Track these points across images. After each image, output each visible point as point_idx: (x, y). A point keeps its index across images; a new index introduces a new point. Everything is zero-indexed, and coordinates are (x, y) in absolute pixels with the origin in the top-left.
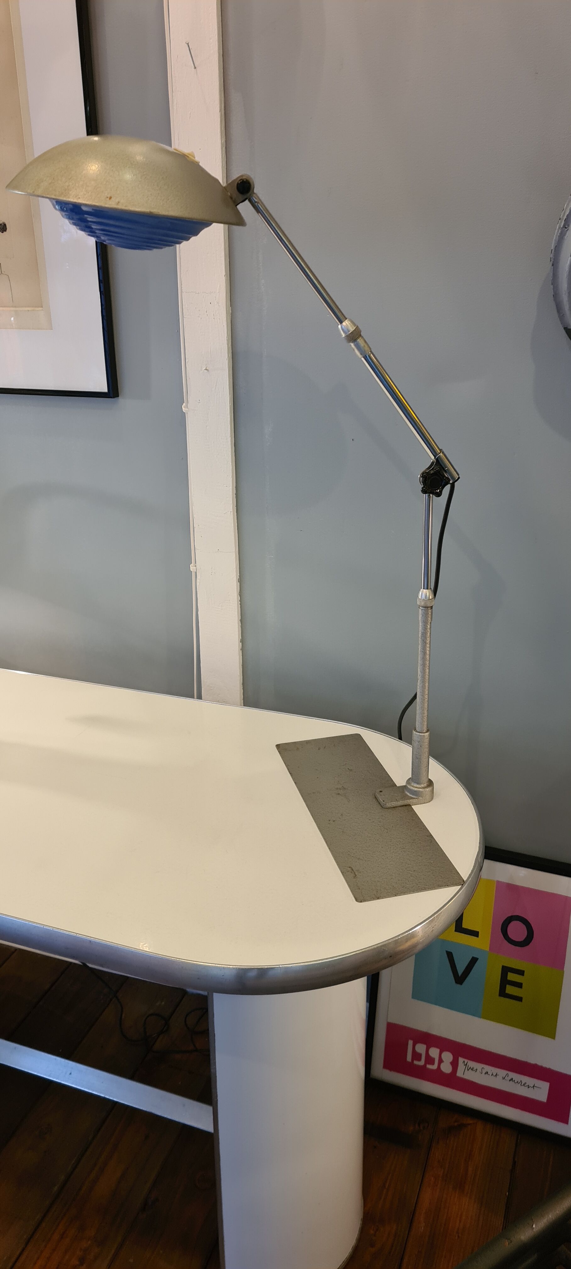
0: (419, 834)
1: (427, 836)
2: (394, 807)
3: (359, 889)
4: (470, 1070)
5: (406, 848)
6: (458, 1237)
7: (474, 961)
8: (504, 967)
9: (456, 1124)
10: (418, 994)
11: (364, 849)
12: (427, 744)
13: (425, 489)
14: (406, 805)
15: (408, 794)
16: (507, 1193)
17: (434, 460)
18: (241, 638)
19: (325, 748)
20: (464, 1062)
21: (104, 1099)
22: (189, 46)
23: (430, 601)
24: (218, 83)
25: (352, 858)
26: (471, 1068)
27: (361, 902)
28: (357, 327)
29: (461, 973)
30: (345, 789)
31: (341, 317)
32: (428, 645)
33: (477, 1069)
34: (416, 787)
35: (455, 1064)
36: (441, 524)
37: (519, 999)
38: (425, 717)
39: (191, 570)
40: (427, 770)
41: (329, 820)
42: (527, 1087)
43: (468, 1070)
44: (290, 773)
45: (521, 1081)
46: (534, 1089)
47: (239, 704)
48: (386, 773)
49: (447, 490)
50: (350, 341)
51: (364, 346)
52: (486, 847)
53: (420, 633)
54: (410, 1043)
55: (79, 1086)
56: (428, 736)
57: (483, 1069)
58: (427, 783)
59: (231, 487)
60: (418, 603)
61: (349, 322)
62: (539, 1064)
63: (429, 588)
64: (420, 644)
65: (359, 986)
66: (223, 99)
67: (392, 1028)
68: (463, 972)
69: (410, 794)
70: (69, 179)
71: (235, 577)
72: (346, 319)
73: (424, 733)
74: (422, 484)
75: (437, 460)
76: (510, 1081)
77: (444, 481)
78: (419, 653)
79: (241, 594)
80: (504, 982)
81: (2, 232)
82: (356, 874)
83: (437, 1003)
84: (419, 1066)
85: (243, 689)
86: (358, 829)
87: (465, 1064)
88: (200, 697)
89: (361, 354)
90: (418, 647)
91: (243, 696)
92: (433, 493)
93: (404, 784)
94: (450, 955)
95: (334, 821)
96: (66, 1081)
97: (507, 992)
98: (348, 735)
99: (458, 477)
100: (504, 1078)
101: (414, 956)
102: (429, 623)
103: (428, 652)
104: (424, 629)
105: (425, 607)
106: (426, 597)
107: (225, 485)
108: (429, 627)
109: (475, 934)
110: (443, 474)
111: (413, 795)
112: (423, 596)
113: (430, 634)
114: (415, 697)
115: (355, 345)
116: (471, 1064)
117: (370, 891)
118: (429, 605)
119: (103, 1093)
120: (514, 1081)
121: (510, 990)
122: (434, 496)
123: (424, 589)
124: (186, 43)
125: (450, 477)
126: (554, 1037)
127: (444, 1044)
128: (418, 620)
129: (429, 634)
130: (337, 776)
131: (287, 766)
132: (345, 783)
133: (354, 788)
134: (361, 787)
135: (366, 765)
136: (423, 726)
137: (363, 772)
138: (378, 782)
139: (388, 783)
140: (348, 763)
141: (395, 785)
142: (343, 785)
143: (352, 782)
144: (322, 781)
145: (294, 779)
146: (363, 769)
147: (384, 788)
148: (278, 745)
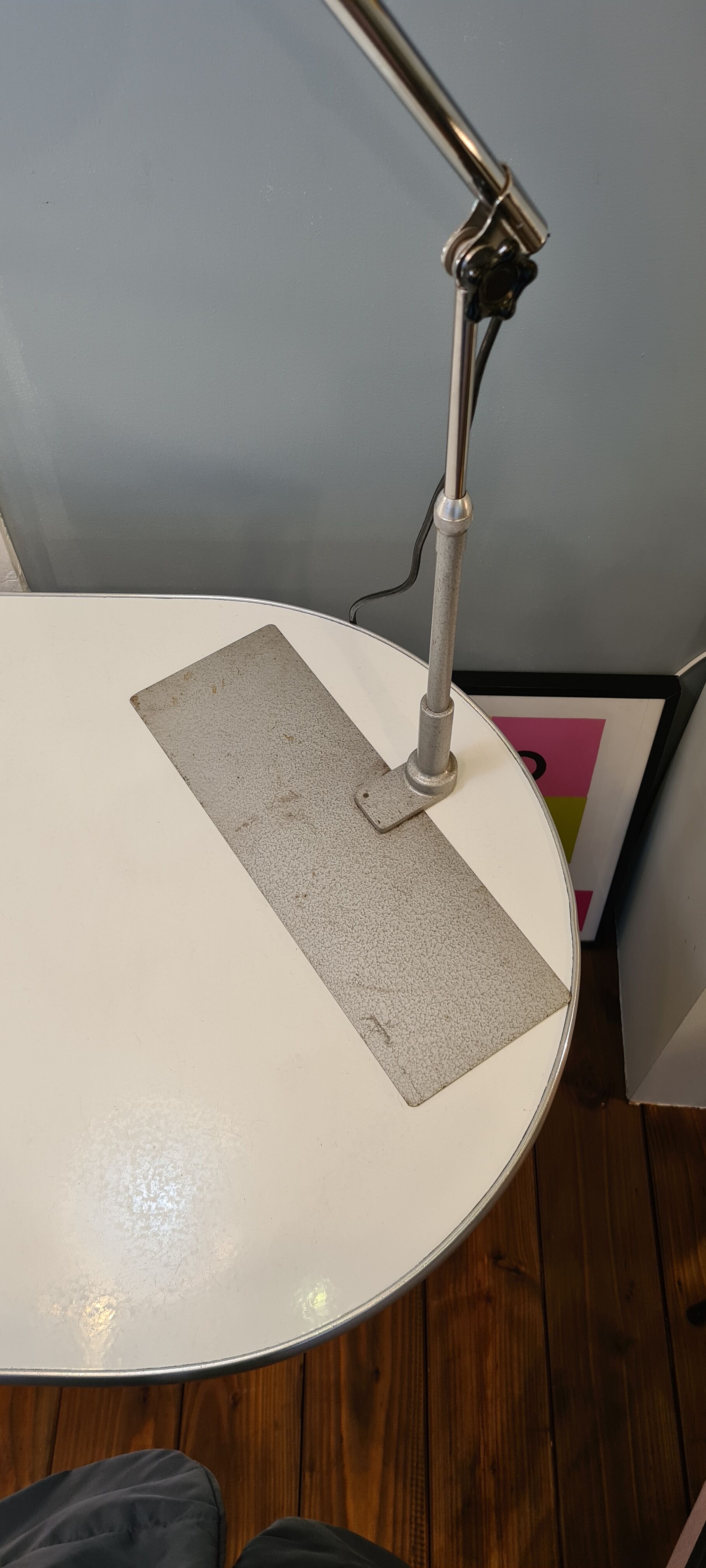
1: (478, 891)
2: (398, 825)
3: (405, 1073)
15: (417, 792)
19: (223, 684)
25: (369, 992)
34: (429, 782)
41: (298, 897)
58: (449, 769)
69: (420, 792)
78: (439, 605)
98: (253, 635)
111: (425, 793)
130: (273, 763)
131: (171, 757)
132: (291, 780)
133: (312, 790)
134: (323, 782)
135: (314, 715)
136: (443, 704)
137: (313, 737)
138: (349, 759)
139: (368, 760)
140: (279, 719)
141: (385, 765)
142: (290, 788)
143: (303, 774)
144: (249, 786)
145: (196, 794)
146: (311, 729)
147: (368, 780)
148: (134, 699)
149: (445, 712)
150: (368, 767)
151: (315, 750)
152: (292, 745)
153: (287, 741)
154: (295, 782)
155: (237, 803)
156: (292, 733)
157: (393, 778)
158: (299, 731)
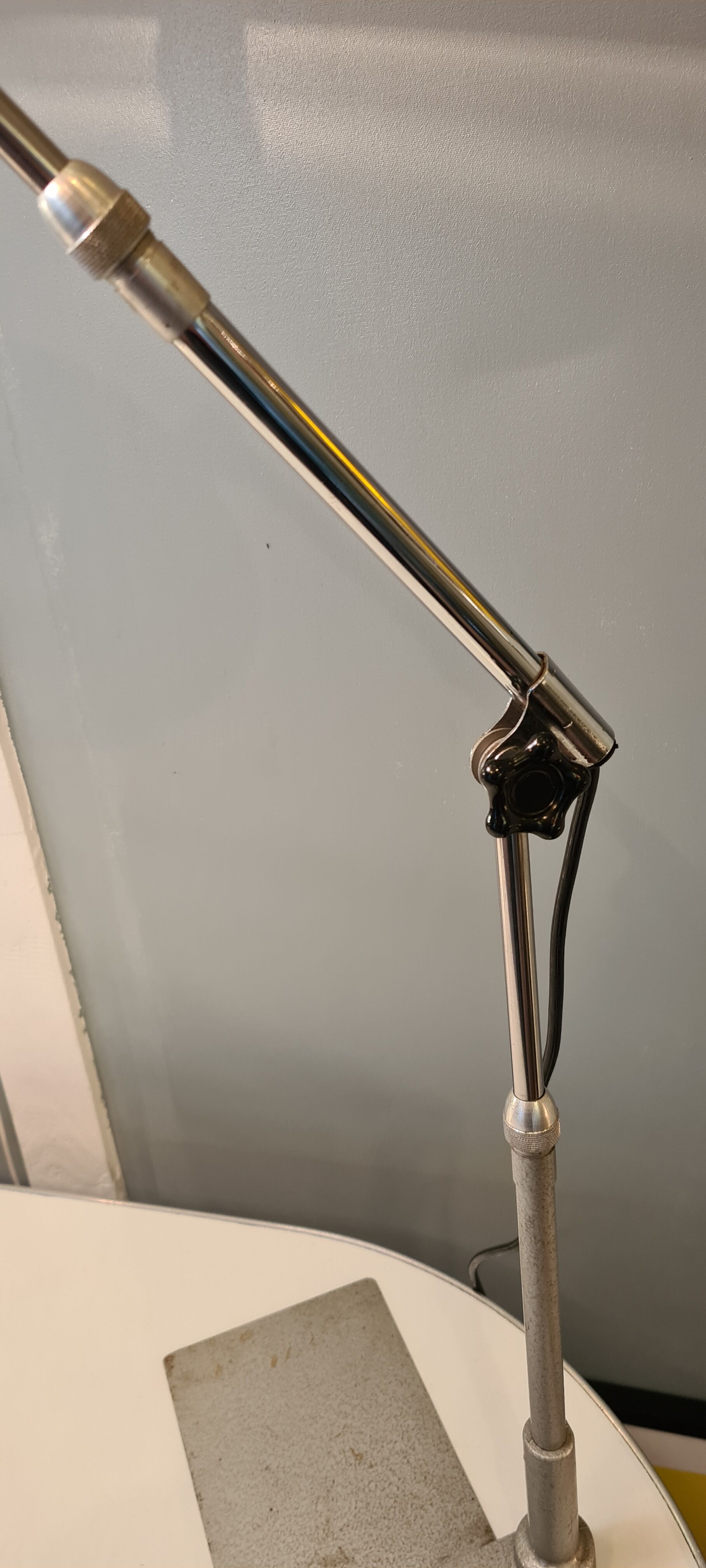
13: (500, 820)
17: (517, 695)
18: (80, 1008)
19: (288, 1354)
23: (546, 1136)
28: (127, 194)
50: (108, 267)
51: (180, 289)
61: (82, 175)
63: (538, 1092)
64: (525, 1241)
72: (64, 161)
73: (556, 1452)
74: (487, 796)
75: (532, 699)
79: (61, 916)
92: (527, 828)
104: (534, 1208)
105: (533, 1156)
106: (531, 1126)
118: (543, 1147)
122: (529, 836)
129: (550, 1218)
130: (324, 1494)
131: (191, 1457)
132: (345, 1529)
133: (372, 1552)
134: (390, 1542)
135: (399, 1424)
136: (556, 1437)
137: (391, 1461)
138: (435, 1507)
139: (464, 1516)
140: (350, 1422)
141: (488, 1530)
142: (340, 1543)
143: (364, 1521)
144: (283, 1528)
145: (207, 1524)
146: (391, 1446)
147: (458, 1552)
148: (169, 1361)
149: (558, 1452)
150: (462, 1528)
151: (389, 1482)
152: (358, 1468)
153: (352, 1461)
154: (349, 1533)
155: (258, 1554)
156: (363, 1448)
157: (494, 1555)
158: (372, 1446)
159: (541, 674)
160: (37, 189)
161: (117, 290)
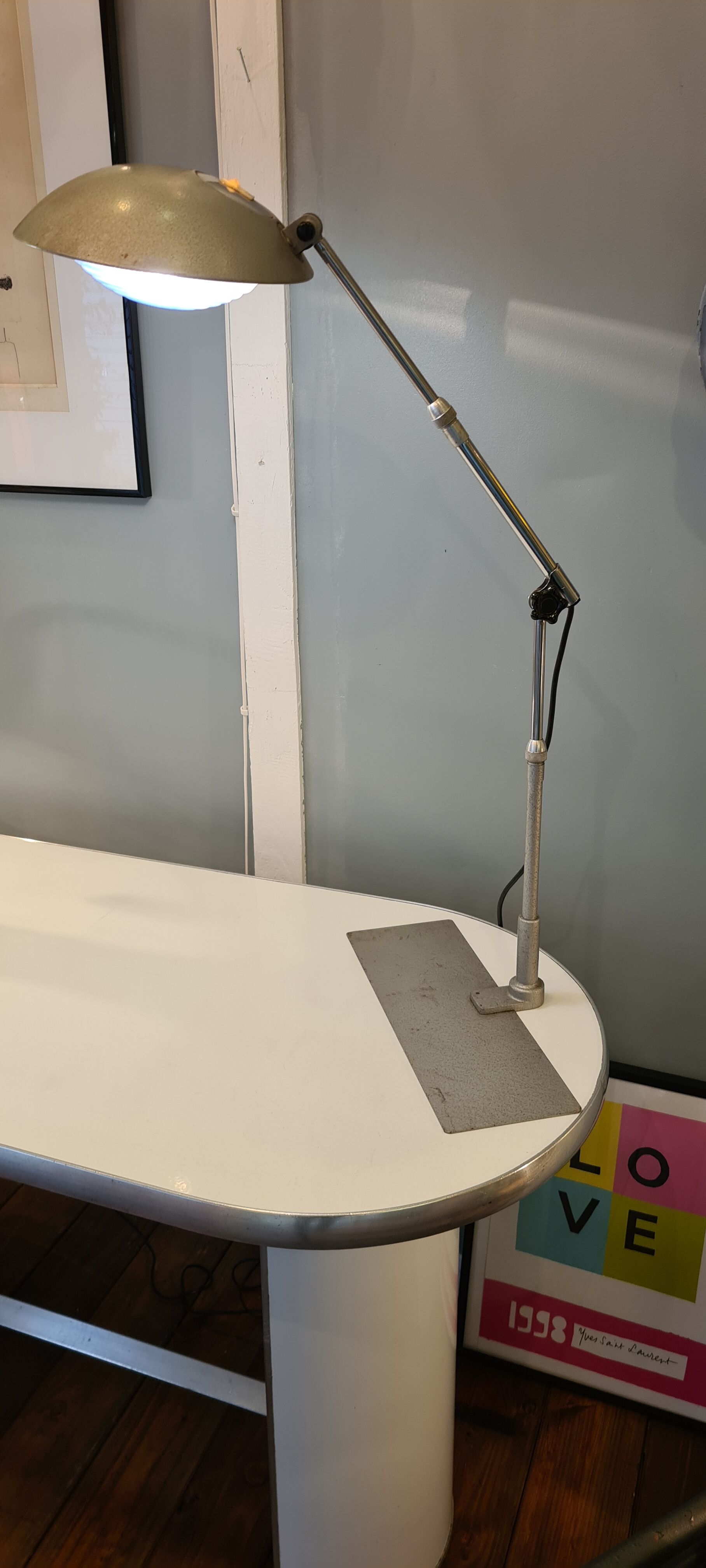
0: (525, 1048)
1: (536, 1050)
2: (494, 1013)
3: (448, 1116)
4: (588, 1339)
5: (508, 1065)
6: (573, 1548)
7: (594, 1203)
8: (631, 1213)
9: (570, 1406)
10: (522, 1245)
11: (456, 1065)
12: (535, 934)
13: (536, 614)
14: (509, 1011)
15: (513, 998)
16: (634, 1495)
17: (548, 577)
18: (303, 798)
19: (408, 937)
20: (581, 1329)
21: (131, 1371)
22: (241, 53)
23: (542, 754)
24: (278, 100)
25: (440, 1077)
26: (590, 1337)
27: (451, 1133)
28: (452, 407)
29: (578, 1218)
30: (433, 989)
31: (431, 396)
32: (538, 811)
33: (596, 1339)
34: (522, 989)
35: (569, 1332)
36: (556, 658)
37: (651, 1252)
38: (534, 901)
39: (242, 714)
40: (536, 967)
41: (412, 1029)
42: (660, 1362)
43: (586, 1340)
44: (364, 969)
45: (652, 1354)
46: (668, 1363)
47: (301, 880)
48: (485, 970)
49: (564, 614)
50: (443, 426)
51: (460, 432)
52: (610, 1061)
53: (529, 795)
54: (514, 1305)
55: (100, 1355)
56: (537, 924)
57: (604, 1339)
58: (536, 984)
59: (292, 610)
60: (526, 758)
61: (441, 402)
62: (675, 1333)
63: (541, 738)
64: (528, 808)
65: (450, 1239)
66: (284, 120)
67: (490, 1286)
68: (580, 1219)
69: (515, 997)
70: (79, 230)
71: (297, 722)
72: (437, 398)
73: (532, 920)
74: (532, 607)
75: (552, 576)
76: (638, 1353)
77: (561, 604)
78: (527, 820)
79: (303, 743)
80: (632, 1230)
81: (7, 289)
82: (445, 1097)
83: (545, 1256)
84: (525, 1334)
85: (306, 862)
86: (449, 1040)
87: (582, 1331)
88: (252, 873)
89: (456, 443)
90: (526, 812)
91: (305, 871)
92: (546, 619)
93: (508, 985)
94: (563, 1196)
95: (418, 1030)
96: (83, 1349)
97: (635, 1243)
98: (437, 922)
99: (578, 598)
100: (631, 1350)
101: (519, 1202)
102: (540, 783)
103: (538, 819)
104: (534, 790)
105: (535, 763)
106: (536, 750)
107: (285, 608)
108: (539, 787)
109: (596, 1170)
110: (559, 594)
111: (518, 998)
112: (532, 749)
113: (541, 796)
114: (521, 872)
115: (448, 431)
116: (590, 1332)
117: (462, 1119)
118: (540, 759)
119: (130, 1365)
120: (644, 1353)
121: (639, 1240)
122: (547, 623)
123: (533, 739)
124: (237, 49)
125: (567, 599)
126: (694, 1301)
127: (556, 1307)
128: (527, 779)
129: (539, 797)
131: (360, 959)
133: (444, 988)
134: (452, 987)
135: (460, 959)
137: (455, 968)
138: (474, 980)
140: (437, 957)
142: (430, 985)
145: (368, 976)
146: (455, 964)
147: (482, 989)
148: (349, 934)
150: (485, 985)
152: (440, 968)
153: (437, 966)
155: (392, 984)
157: (499, 990)
158: (447, 963)
159: (555, 568)
160: (429, 404)
161: (443, 432)
